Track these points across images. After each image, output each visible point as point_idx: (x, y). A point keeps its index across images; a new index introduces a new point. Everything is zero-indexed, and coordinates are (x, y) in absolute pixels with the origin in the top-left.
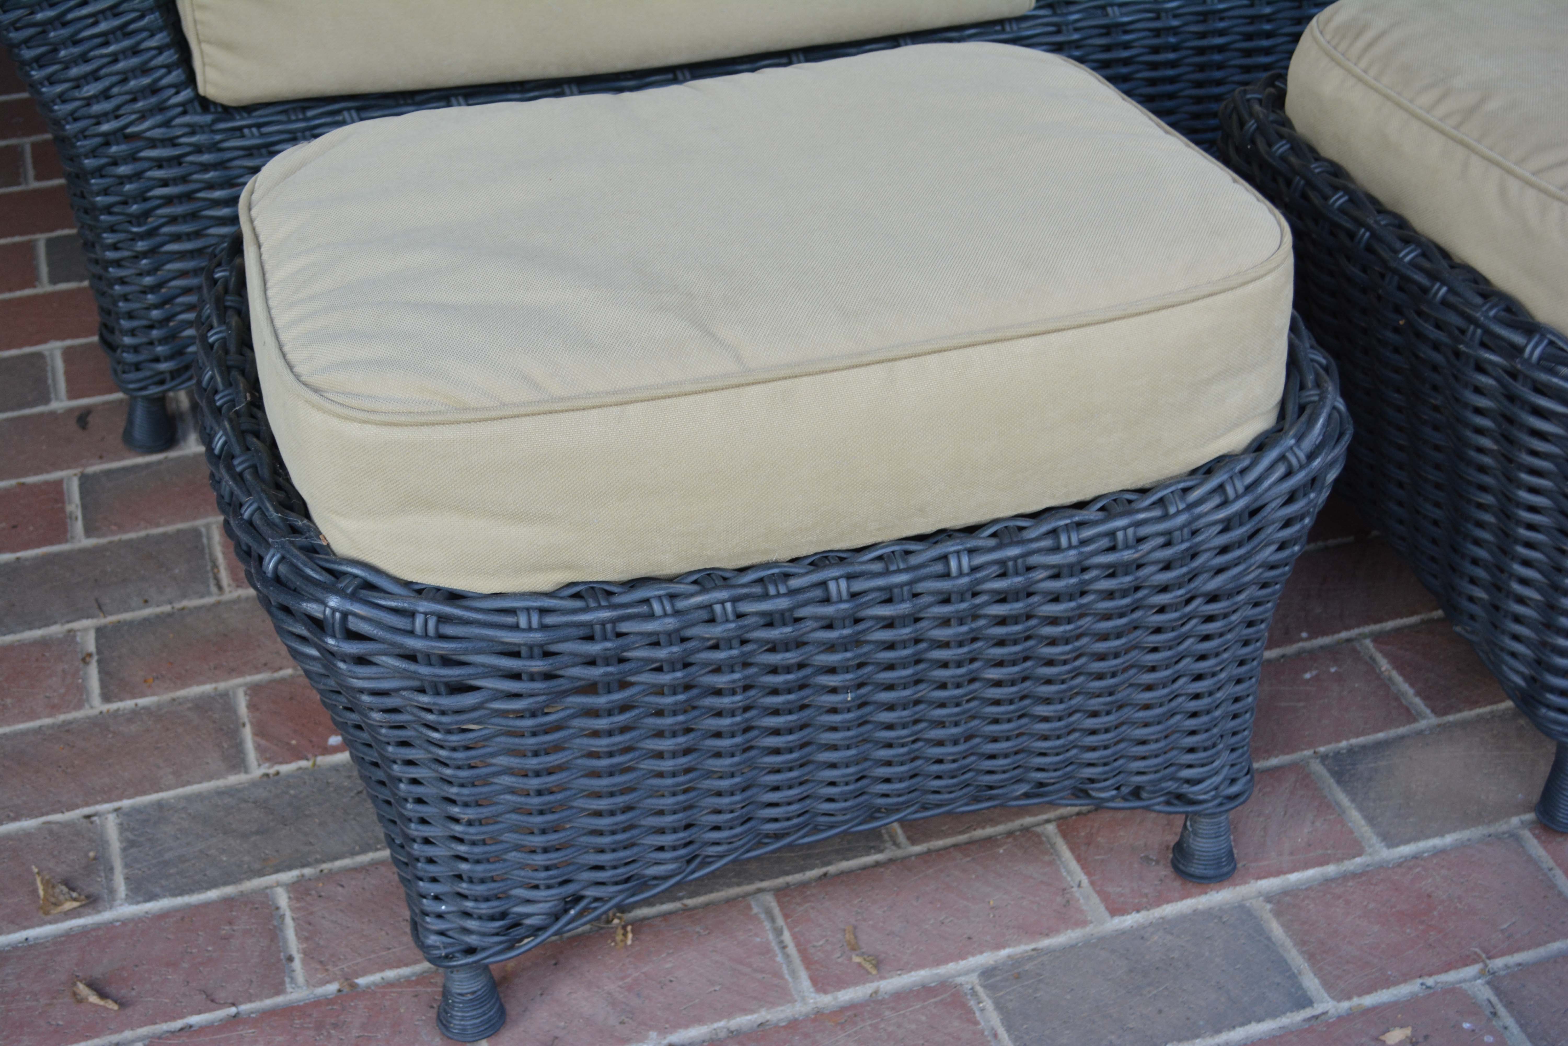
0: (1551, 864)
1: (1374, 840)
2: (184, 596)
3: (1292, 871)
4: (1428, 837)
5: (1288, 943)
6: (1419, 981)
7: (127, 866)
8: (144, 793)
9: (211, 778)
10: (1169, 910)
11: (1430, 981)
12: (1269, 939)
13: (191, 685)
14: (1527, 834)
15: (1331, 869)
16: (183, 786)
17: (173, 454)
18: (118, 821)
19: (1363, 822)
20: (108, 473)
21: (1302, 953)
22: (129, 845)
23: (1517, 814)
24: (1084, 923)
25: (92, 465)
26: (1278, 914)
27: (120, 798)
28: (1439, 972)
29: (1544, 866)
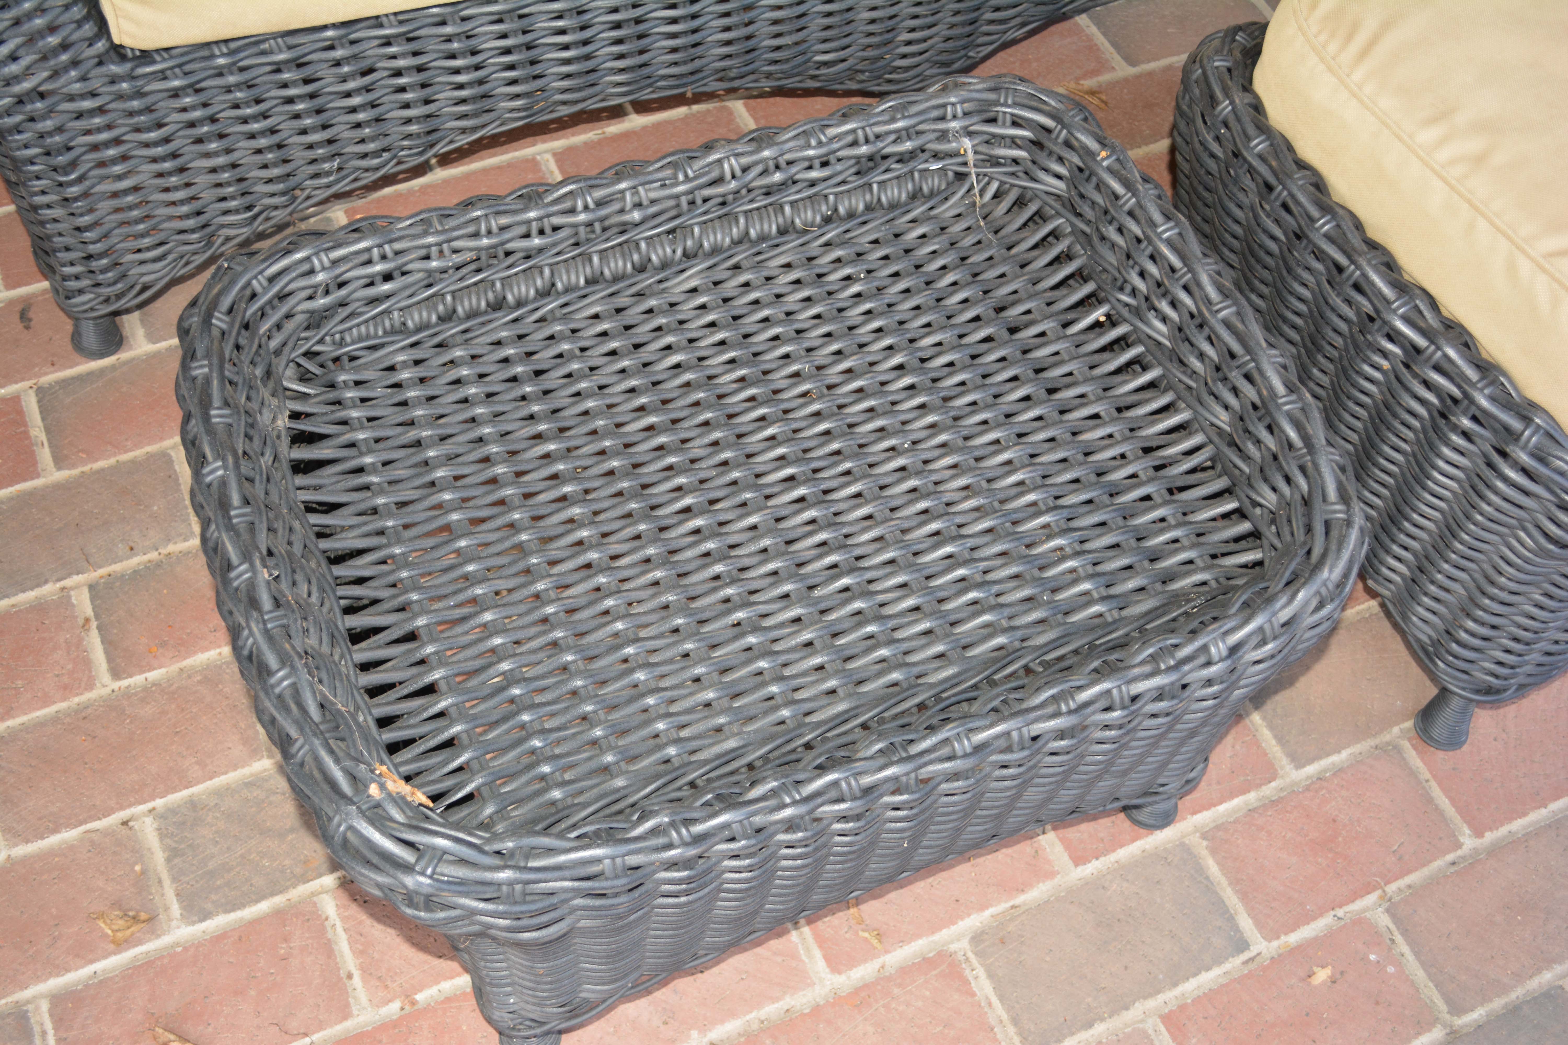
0: (1427, 775)
1: (1285, 761)
2: (168, 540)
3: (1221, 803)
4: (1328, 755)
5: (1224, 882)
6: (1332, 913)
7: (175, 879)
8: (175, 790)
9: (235, 767)
10: (1123, 854)
11: (1340, 912)
12: (1207, 878)
13: (195, 653)
14: (1406, 744)
15: (1252, 797)
16: (211, 778)
17: (124, 355)
18: (155, 825)
19: (1274, 742)
20: (64, 383)
21: (1236, 892)
22: (173, 854)
23: (1397, 723)
24: (1052, 875)
25: (46, 374)
26: (1213, 851)
27: (152, 798)
28: (1347, 904)
29: (1422, 777)
